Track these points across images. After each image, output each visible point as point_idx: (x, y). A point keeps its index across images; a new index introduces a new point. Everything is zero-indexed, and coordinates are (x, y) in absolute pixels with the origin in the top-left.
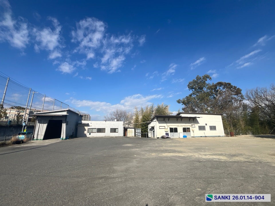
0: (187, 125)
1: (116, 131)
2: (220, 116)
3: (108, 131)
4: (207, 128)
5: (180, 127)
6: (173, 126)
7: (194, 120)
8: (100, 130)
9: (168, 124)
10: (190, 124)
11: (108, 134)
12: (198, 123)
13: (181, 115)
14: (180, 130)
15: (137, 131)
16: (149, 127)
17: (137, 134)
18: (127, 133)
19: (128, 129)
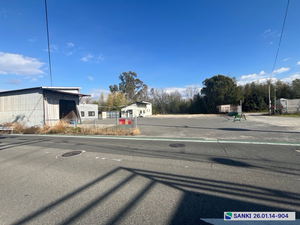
0: (144, 109)
4: (149, 110)
6: (141, 109)
7: (145, 105)
11: (86, 117)
14: (142, 112)
15: (108, 114)
16: (123, 110)
17: (108, 116)
18: (102, 116)
19: (103, 112)
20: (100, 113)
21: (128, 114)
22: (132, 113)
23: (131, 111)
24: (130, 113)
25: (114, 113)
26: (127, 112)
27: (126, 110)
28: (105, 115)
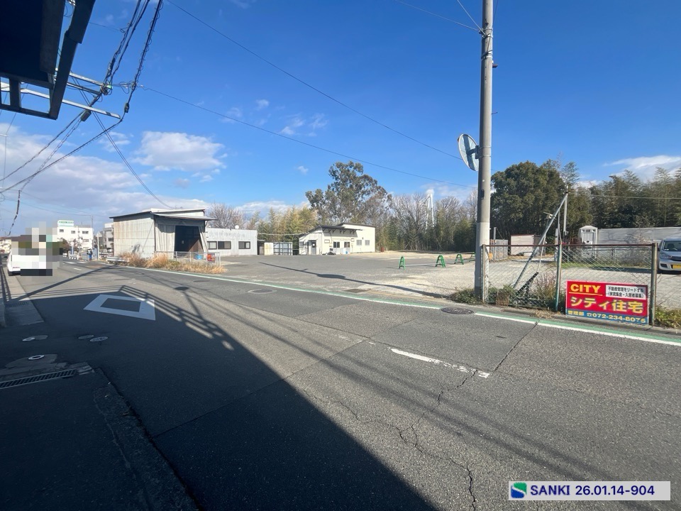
0: (348, 239)
1: (247, 246)
2: (374, 229)
3: (235, 245)
4: (363, 242)
5: (342, 240)
6: (336, 239)
7: (353, 232)
8: (222, 245)
9: (333, 237)
10: (350, 238)
11: (235, 250)
12: (356, 236)
13: (344, 226)
14: (342, 245)
15: (277, 246)
16: (302, 240)
17: (277, 251)
18: (263, 249)
19: (265, 244)
20: (260, 244)
21: (310, 247)
22: (315, 247)
23: (313, 242)
24: (313, 247)
25: (285, 246)
26: (308, 244)
27: (306, 241)
28: (269, 248)
